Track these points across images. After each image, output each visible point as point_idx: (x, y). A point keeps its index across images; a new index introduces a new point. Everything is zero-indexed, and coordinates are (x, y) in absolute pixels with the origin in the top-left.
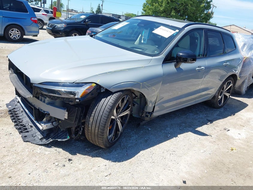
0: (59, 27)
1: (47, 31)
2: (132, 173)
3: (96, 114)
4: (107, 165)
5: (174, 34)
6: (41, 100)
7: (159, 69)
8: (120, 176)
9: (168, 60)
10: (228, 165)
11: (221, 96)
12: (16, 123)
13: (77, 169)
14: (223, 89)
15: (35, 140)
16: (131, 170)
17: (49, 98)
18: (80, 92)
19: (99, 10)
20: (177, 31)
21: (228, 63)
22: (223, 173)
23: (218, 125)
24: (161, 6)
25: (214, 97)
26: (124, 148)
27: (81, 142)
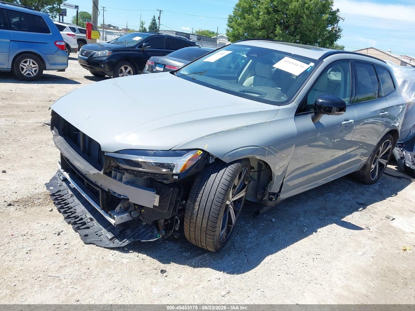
0: (99, 56)
1: (80, 62)
2: (262, 290)
3: (203, 198)
4: (221, 278)
5: (307, 69)
6: (115, 178)
7: (291, 126)
8: (244, 294)
9: (302, 110)
10: (404, 274)
11: (375, 164)
12: (66, 215)
13: (177, 285)
14: (378, 154)
15: (101, 241)
16: (260, 285)
17: (130, 173)
18: (180, 164)
19: (154, 26)
20: (312, 64)
21: (386, 113)
22: (398, 286)
23: (376, 210)
24: (258, 19)
25: (365, 167)
26: (241, 251)
27: (173, 242)
